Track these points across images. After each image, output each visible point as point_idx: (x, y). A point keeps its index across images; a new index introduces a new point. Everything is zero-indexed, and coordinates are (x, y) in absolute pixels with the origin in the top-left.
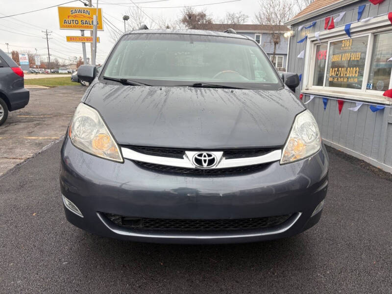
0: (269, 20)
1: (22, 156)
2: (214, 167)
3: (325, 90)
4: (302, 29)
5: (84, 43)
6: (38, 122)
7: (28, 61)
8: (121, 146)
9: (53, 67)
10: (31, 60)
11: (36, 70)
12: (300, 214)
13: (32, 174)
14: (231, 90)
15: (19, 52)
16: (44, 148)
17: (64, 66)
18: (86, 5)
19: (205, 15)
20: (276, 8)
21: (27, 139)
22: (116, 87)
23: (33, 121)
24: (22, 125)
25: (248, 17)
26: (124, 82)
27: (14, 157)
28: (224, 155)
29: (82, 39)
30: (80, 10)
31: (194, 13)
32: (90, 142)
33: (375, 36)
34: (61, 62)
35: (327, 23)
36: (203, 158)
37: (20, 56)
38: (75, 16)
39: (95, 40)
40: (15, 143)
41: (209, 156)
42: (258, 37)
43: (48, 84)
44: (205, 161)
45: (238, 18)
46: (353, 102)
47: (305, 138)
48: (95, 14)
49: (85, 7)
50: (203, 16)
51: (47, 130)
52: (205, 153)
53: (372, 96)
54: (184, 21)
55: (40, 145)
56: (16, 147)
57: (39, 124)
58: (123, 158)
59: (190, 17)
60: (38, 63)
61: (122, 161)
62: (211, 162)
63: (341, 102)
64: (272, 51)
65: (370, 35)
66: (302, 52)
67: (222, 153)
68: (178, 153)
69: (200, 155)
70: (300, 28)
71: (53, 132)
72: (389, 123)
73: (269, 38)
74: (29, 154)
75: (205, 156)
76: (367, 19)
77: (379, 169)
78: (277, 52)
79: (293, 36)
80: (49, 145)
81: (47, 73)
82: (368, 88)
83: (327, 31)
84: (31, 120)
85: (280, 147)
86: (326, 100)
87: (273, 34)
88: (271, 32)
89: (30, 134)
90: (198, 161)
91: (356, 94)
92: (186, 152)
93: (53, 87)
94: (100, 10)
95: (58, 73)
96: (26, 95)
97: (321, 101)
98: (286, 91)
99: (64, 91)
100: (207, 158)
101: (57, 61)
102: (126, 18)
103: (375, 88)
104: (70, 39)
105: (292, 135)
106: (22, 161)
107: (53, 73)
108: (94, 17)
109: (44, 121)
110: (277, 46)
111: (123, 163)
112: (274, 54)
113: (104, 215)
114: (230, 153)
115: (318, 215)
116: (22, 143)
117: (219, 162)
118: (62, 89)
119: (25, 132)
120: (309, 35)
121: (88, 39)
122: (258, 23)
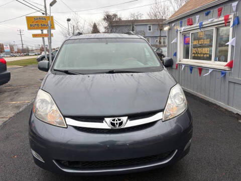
0: (156, 16)
1: (7, 116)
2: (122, 127)
3: (190, 62)
4: (174, 25)
5: (43, 38)
6: (16, 91)
7: (9, 49)
8: (65, 117)
9: (25, 52)
10: (12, 48)
11: (15, 54)
12: (176, 151)
13: (14, 128)
14: (131, 74)
15: (4, 44)
16: (21, 110)
17: (32, 50)
18: (43, 14)
19: (117, 15)
20: (159, 9)
21: (10, 104)
22: (62, 76)
23: (13, 91)
24: (6, 94)
25: (143, 15)
26: (67, 72)
27: (3, 117)
28: (128, 118)
29: (42, 35)
30: (40, 18)
31: (110, 14)
32: (47, 114)
33: (218, 29)
34: (30, 48)
35: (188, 22)
36: (115, 122)
37: (5, 46)
38: (37, 22)
39: (50, 36)
40: (3, 107)
41: (119, 120)
42: (150, 27)
43: (22, 64)
44: (117, 124)
45: (137, 16)
46: (207, 69)
47: (177, 101)
48: (49, 20)
49: (43, 15)
50: (115, 16)
51: (23, 97)
52: (116, 119)
53: (218, 65)
54: (105, 19)
55: (18, 107)
56: (3, 110)
57: (17, 93)
58: (67, 125)
59: (108, 17)
60: (16, 50)
61: (66, 126)
62: (121, 124)
63: (200, 69)
64: (159, 35)
65: (214, 28)
66: (175, 39)
67: (127, 117)
68: (100, 119)
69: (114, 120)
70: (173, 25)
71: (26, 98)
72: (229, 82)
73: (156, 27)
74: (12, 114)
75: (117, 121)
76: (212, 19)
77: (225, 109)
78: (162, 35)
79: (170, 29)
80: (24, 107)
81: (22, 56)
82: (215, 60)
83: (189, 27)
84: (12, 90)
85: (162, 110)
86: (191, 68)
87: (159, 25)
88: (158, 23)
89: (12, 100)
90: (113, 124)
91: (209, 64)
92: (105, 119)
93: (26, 66)
94: (52, 17)
95: (28, 55)
96: (9, 75)
97: (189, 68)
98: (165, 71)
99: (33, 68)
100: (118, 122)
101: (28, 48)
102: (69, 20)
103: (219, 60)
104: (35, 36)
105: (169, 102)
106: (7, 119)
107: (26, 55)
108: (49, 22)
109: (20, 90)
110: (162, 31)
111: (67, 128)
112: (160, 36)
113: (57, 161)
114: (132, 117)
115: (188, 149)
116: (7, 106)
117: (126, 123)
118: (32, 67)
119: (9, 99)
120: (179, 29)
121: (46, 35)
122: (150, 19)
